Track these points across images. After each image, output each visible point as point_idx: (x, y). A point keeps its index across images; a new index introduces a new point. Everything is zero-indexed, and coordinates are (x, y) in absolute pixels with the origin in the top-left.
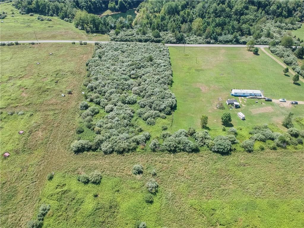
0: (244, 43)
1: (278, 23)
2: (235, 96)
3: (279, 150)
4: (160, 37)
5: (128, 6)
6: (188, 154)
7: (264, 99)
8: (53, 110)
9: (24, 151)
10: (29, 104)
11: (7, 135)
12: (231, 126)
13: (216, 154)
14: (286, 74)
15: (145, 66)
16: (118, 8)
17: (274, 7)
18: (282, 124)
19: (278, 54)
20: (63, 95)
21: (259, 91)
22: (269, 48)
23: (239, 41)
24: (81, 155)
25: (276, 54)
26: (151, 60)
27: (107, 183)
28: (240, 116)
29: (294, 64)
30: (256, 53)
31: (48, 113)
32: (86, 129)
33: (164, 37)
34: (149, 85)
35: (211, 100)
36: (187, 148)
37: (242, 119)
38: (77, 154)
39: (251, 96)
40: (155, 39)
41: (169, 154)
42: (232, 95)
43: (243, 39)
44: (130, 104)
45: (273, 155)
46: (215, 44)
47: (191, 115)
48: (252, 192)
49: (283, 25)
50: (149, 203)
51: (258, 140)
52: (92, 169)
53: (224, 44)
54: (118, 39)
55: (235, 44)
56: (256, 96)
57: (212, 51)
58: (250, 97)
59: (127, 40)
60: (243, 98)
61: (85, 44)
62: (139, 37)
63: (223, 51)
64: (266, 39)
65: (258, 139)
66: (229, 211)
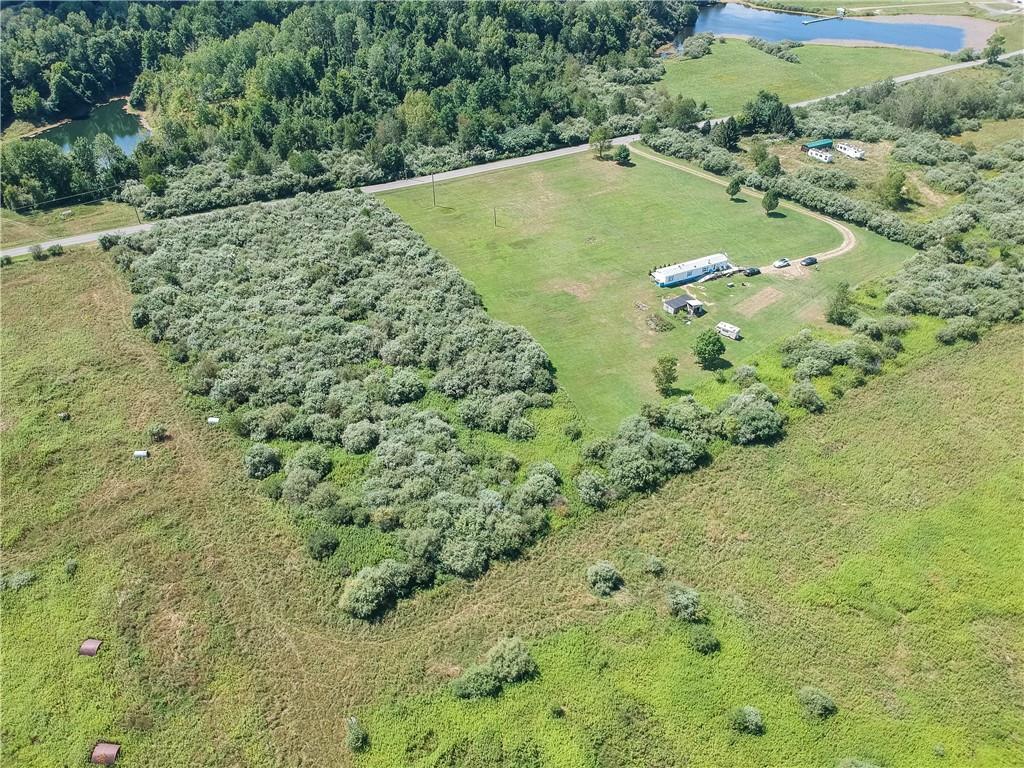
0: (576, 141)
1: (612, 72)
2: (672, 286)
3: (872, 381)
4: (322, 171)
5: (88, 93)
6: (692, 477)
7: (742, 273)
8: (150, 517)
9: (166, 704)
10: (24, 536)
11: (34, 681)
12: (727, 365)
13: (752, 449)
14: (734, 197)
15: (360, 270)
16: (55, 106)
17: (579, 29)
18: (823, 318)
19: (678, 151)
20: (144, 453)
21: (719, 255)
22: (645, 141)
23: (560, 137)
24: (394, 620)
25: (674, 154)
26: (363, 246)
27: (557, 661)
28: (727, 331)
29: (735, 168)
30: (624, 160)
31: (136, 537)
32: (340, 533)
33: (336, 168)
34: (425, 325)
35: (623, 315)
36: (683, 460)
37: (736, 339)
38: (380, 622)
39: (707, 274)
40: (312, 181)
41: (644, 498)
42: (663, 286)
43: (566, 130)
44: (409, 400)
45: (870, 398)
46: (500, 159)
47: (608, 371)
48: (901, 502)
49: (627, 72)
50: (713, 651)
51: (816, 376)
52: (471, 642)
53: (523, 155)
54: (177, 206)
55: (553, 149)
56: (718, 270)
57: (509, 181)
58: (708, 277)
59: (210, 203)
60: (691, 285)
61: (57, 252)
62: (247, 184)
63: (537, 176)
64: (622, 120)
65: (814, 372)
66: (897, 570)
